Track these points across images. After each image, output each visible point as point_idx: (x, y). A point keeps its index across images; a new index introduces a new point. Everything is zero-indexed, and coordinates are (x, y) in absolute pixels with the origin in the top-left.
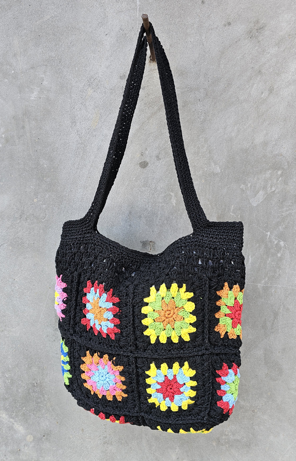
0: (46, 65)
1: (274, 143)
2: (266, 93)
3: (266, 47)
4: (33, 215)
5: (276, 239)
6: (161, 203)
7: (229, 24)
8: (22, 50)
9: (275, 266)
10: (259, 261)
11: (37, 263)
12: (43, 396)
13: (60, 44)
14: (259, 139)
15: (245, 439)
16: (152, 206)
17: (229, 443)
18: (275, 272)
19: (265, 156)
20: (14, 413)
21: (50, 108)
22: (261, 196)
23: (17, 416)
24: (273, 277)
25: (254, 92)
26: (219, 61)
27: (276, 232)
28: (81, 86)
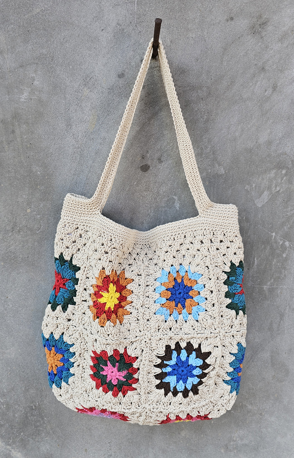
0: (37, 64)
1: (278, 142)
2: (270, 91)
3: (269, 42)
5: (281, 240)
6: (164, 207)
7: (232, 19)
8: (9, 47)
9: (280, 267)
10: (265, 262)
12: (43, 419)
13: (52, 40)
14: (263, 138)
15: (253, 443)
16: (154, 211)
17: (237, 449)
18: (281, 273)
19: (269, 156)
20: (11, 439)
21: (42, 110)
22: (266, 195)
23: (14, 442)
24: (279, 278)
25: (258, 90)
26: (222, 58)
27: (281, 233)
28: (76, 86)
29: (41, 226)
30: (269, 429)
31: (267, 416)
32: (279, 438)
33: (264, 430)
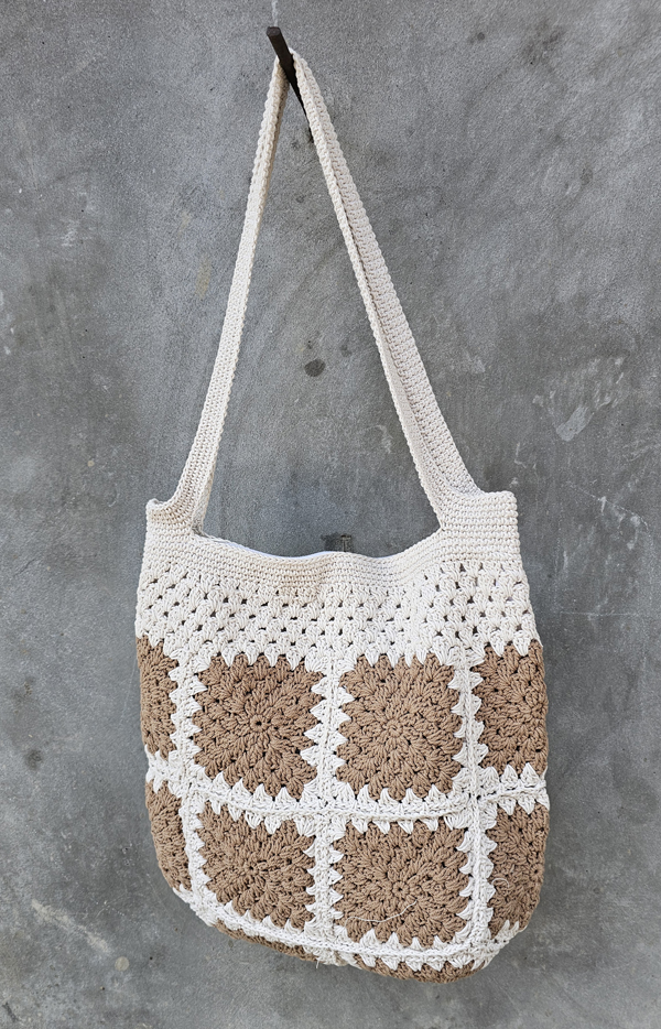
0: (89, 170)
1: (602, 296)
2: (574, 187)
3: (567, 79)
4: (88, 494)
5: (620, 511)
6: (360, 449)
7: (481, 37)
8: (35, 142)
9: (622, 570)
10: (586, 561)
11: (105, 597)
12: (143, 875)
13: (115, 120)
14: (567, 290)
15: (583, 952)
16: (339, 458)
17: (548, 962)
18: (625, 584)
19: (582, 328)
20: (85, 912)
21: (103, 261)
22: (580, 417)
23: (92, 918)
24: (621, 595)
25: (548, 186)
26: (465, 124)
27: (619, 497)
28: (167, 209)
29: (115, 492)
30: (619, 925)
31: (610, 896)
32: (643, 944)
33: (606, 926)
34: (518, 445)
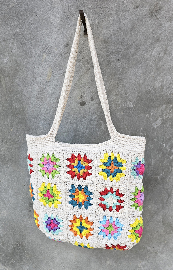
0: (14, 39)
1: (168, 87)
2: (162, 54)
3: (162, 22)
4: (11, 139)
5: (169, 148)
6: (95, 128)
7: (137, 7)
9: (168, 165)
10: (159, 162)
11: (15, 170)
12: (24, 252)
13: (23, 24)
14: (158, 84)
16: (89, 130)
18: (169, 169)
19: (162, 95)
20: (6, 263)
21: (18, 68)
22: (159, 121)
23: (8, 264)
24: (168, 171)
25: (154, 53)
26: (131, 33)
27: (169, 144)
28: (38, 52)
29: (19, 139)
30: (161, 262)
31: (159, 254)
32: (167, 267)
33: (158, 262)
34: (141, 128)
